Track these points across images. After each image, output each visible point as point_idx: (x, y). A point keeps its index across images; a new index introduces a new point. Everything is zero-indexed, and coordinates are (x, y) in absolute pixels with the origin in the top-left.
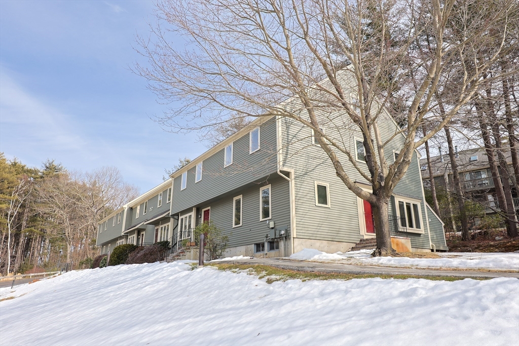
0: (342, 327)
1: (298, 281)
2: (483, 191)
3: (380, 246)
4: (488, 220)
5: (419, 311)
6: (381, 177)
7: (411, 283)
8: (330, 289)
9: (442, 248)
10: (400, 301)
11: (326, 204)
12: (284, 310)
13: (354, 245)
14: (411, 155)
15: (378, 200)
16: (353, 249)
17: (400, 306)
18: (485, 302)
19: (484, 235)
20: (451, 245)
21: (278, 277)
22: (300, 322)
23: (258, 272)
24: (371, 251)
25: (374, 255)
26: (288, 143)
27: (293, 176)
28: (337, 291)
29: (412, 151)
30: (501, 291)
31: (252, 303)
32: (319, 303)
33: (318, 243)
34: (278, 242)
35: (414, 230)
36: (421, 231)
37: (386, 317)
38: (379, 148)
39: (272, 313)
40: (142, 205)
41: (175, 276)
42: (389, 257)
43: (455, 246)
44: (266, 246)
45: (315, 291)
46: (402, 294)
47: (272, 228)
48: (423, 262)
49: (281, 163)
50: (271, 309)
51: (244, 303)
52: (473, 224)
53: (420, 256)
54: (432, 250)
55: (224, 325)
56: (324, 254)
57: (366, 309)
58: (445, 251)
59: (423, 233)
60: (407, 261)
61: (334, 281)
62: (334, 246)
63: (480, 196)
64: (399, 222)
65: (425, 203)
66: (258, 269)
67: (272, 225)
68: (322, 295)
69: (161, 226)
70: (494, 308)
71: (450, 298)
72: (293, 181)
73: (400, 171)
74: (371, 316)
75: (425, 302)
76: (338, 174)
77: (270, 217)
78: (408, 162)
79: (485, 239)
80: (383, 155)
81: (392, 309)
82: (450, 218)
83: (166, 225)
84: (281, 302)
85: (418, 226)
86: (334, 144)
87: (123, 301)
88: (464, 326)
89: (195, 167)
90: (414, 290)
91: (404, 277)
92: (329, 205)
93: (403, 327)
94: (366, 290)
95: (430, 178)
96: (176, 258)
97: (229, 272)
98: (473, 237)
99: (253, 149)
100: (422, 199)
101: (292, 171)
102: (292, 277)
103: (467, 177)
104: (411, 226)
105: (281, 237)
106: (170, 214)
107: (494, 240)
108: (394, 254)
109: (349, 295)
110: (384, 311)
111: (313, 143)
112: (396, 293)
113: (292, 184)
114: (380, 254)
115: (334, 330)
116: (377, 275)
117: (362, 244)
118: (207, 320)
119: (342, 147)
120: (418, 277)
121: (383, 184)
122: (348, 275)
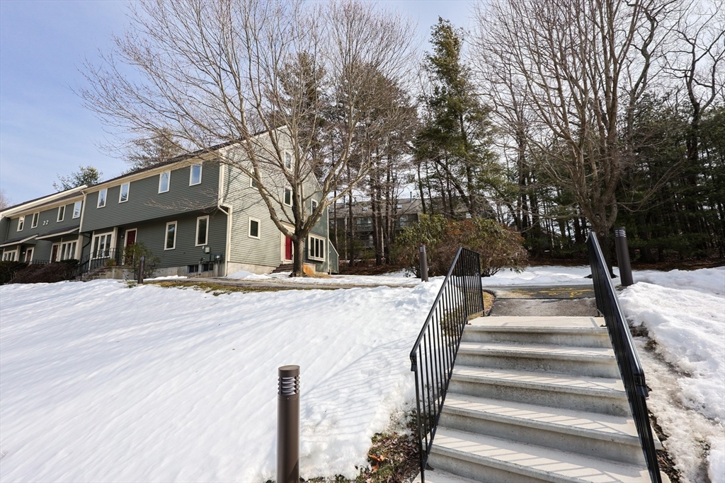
0: (275, 316)
1: (240, 293)
2: (366, 233)
3: (296, 269)
4: (367, 253)
5: (315, 305)
6: (302, 223)
7: (313, 291)
8: (265, 297)
9: (335, 272)
10: (307, 301)
11: (257, 236)
12: (234, 311)
13: (275, 269)
14: (323, 211)
15: (298, 239)
16: (274, 271)
17: (306, 303)
18: (346, 298)
19: (363, 264)
20: (342, 269)
21: (223, 291)
22: (247, 316)
23: (204, 289)
24: (290, 273)
25: (291, 276)
26: (229, 183)
27: (231, 211)
28: (270, 298)
29: (324, 208)
30: (353, 293)
31: (206, 309)
32: (258, 305)
33: (247, 266)
34: (212, 265)
35: (319, 259)
36: (323, 260)
37: (299, 309)
38: (303, 200)
39: (225, 313)
40: (28, 217)
41: (112, 293)
42: (302, 278)
43: (343, 270)
44: (200, 268)
45: (255, 299)
46: (308, 298)
47: (208, 253)
48: (321, 281)
49: (222, 200)
50: (223, 311)
51: (199, 309)
52: (357, 255)
53: (320, 277)
54: (329, 273)
55: (188, 323)
56: (254, 275)
57: (288, 306)
58: (337, 274)
59: (324, 261)
60: (312, 280)
61: (267, 292)
62: (260, 269)
63: (364, 236)
64: (309, 253)
65: (329, 240)
66: (203, 286)
67: (207, 250)
68: (259, 300)
69: (62, 244)
70: (348, 301)
71: (331, 298)
72: (231, 216)
73: (315, 221)
74: (291, 309)
75: (320, 300)
76: (272, 218)
77: (206, 244)
78: (321, 215)
79: (362, 266)
80: (304, 206)
81: (302, 305)
82: (344, 250)
83: (72, 242)
84: (230, 306)
85: (322, 256)
86: (271, 196)
87: (52, 317)
88: (334, 309)
89: (120, 186)
90: (314, 295)
91: (310, 289)
92: (259, 237)
93: (307, 312)
94: (288, 296)
95: (335, 219)
96: (94, 277)
97: (175, 289)
98: (356, 264)
99: (193, 182)
100: (326, 237)
101: (231, 207)
102: (234, 291)
103: (359, 222)
104: (317, 256)
105: (216, 261)
106: (80, 231)
107: (368, 267)
108: (304, 275)
109: (277, 300)
110: (298, 306)
111: (251, 186)
112: (305, 297)
113: (230, 218)
114: (295, 276)
115: (270, 317)
116: (294, 288)
117: (281, 268)
118: (169, 322)
119: (277, 199)
120: (317, 289)
121: (303, 228)
122: (275, 289)
